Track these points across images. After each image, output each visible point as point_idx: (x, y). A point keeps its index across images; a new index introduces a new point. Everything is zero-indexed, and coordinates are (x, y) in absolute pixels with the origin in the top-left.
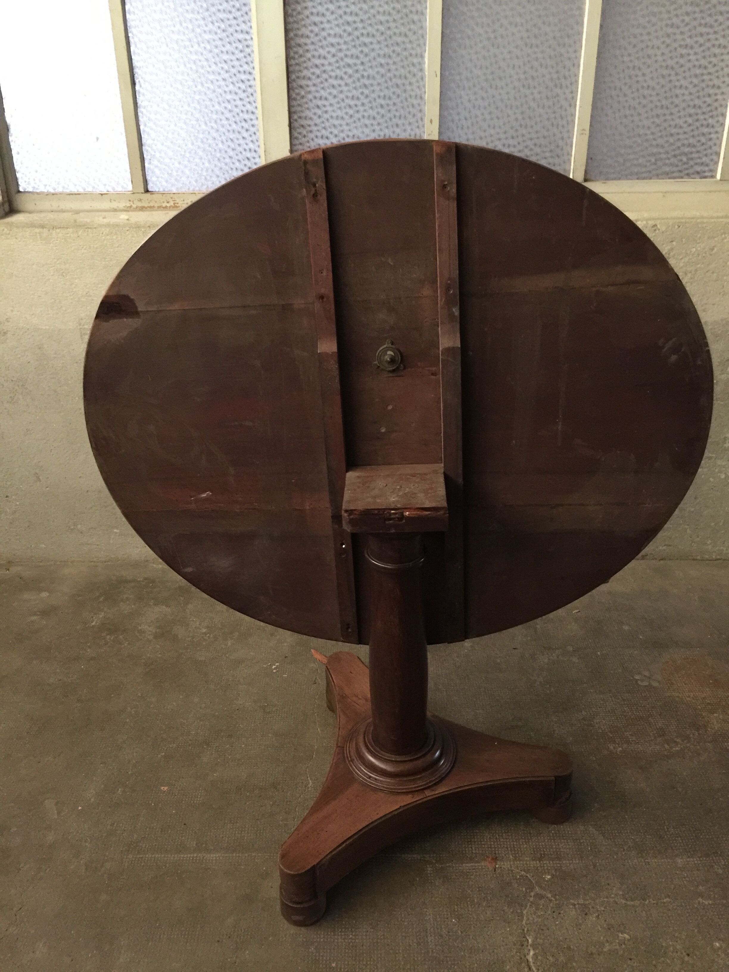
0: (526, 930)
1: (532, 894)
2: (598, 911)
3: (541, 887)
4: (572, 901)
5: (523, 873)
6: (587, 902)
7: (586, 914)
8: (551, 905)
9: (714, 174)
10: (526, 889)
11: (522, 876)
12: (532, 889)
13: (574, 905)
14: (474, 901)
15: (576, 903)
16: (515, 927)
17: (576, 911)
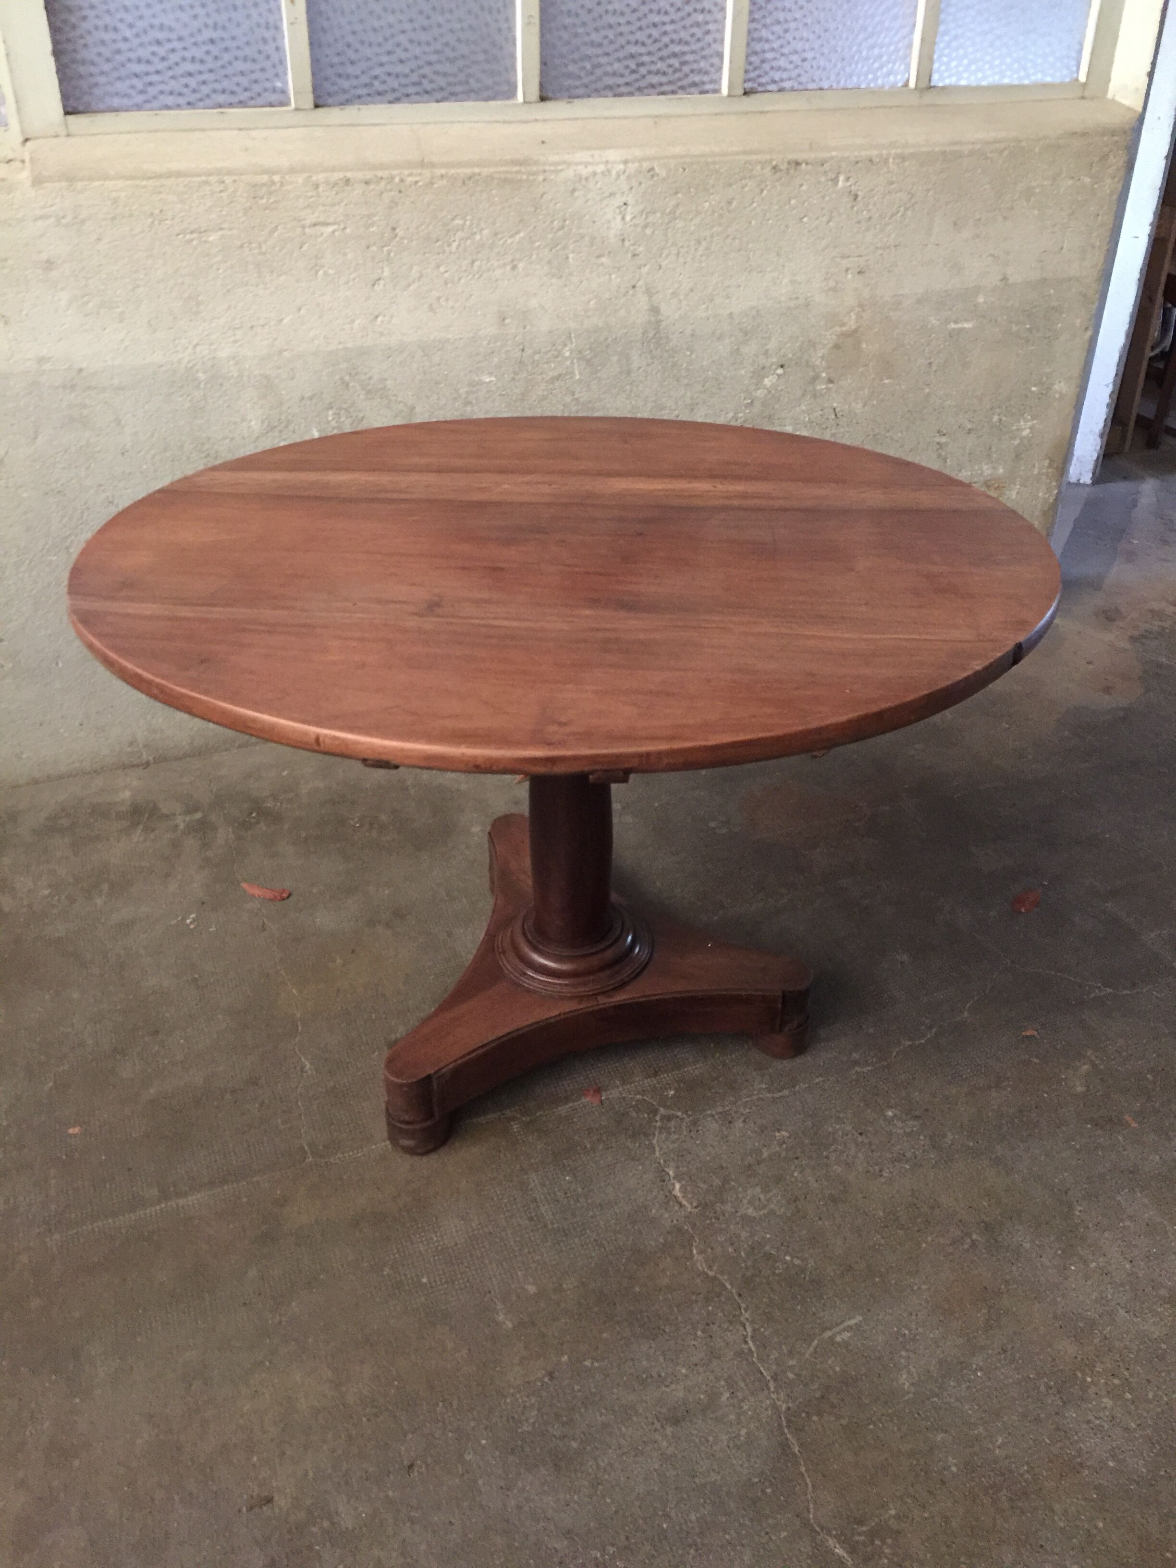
0: (662, 1161)
1: (658, 1118)
2: (742, 1114)
3: (665, 1107)
4: (709, 1112)
5: (638, 1097)
6: (727, 1108)
7: (730, 1122)
8: (684, 1124)
9: (717, 87)
10: (649, 1115)
11: (638, 1100)
12: (655, 1112)
13: (713, 1116)
14: (586, 1147)
15: (714, 1113)
16: (647, 1163)
17: (717, 1122)
